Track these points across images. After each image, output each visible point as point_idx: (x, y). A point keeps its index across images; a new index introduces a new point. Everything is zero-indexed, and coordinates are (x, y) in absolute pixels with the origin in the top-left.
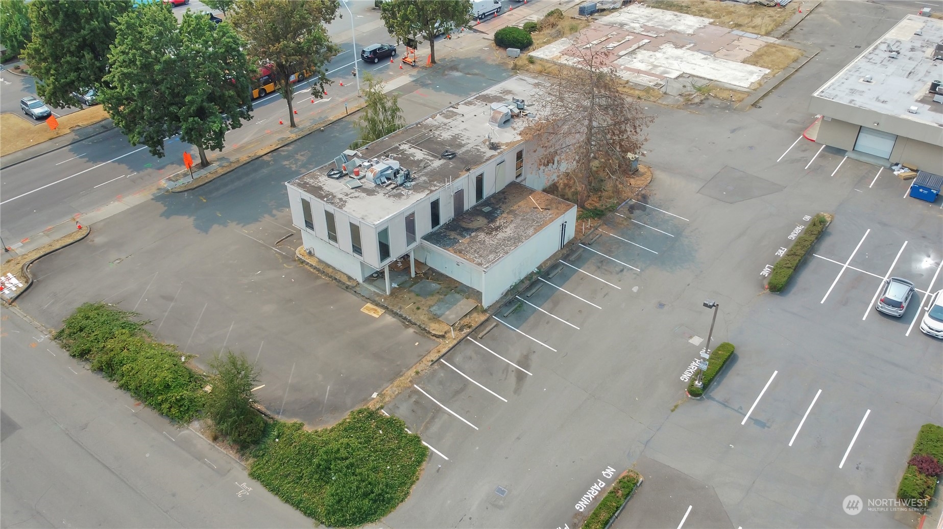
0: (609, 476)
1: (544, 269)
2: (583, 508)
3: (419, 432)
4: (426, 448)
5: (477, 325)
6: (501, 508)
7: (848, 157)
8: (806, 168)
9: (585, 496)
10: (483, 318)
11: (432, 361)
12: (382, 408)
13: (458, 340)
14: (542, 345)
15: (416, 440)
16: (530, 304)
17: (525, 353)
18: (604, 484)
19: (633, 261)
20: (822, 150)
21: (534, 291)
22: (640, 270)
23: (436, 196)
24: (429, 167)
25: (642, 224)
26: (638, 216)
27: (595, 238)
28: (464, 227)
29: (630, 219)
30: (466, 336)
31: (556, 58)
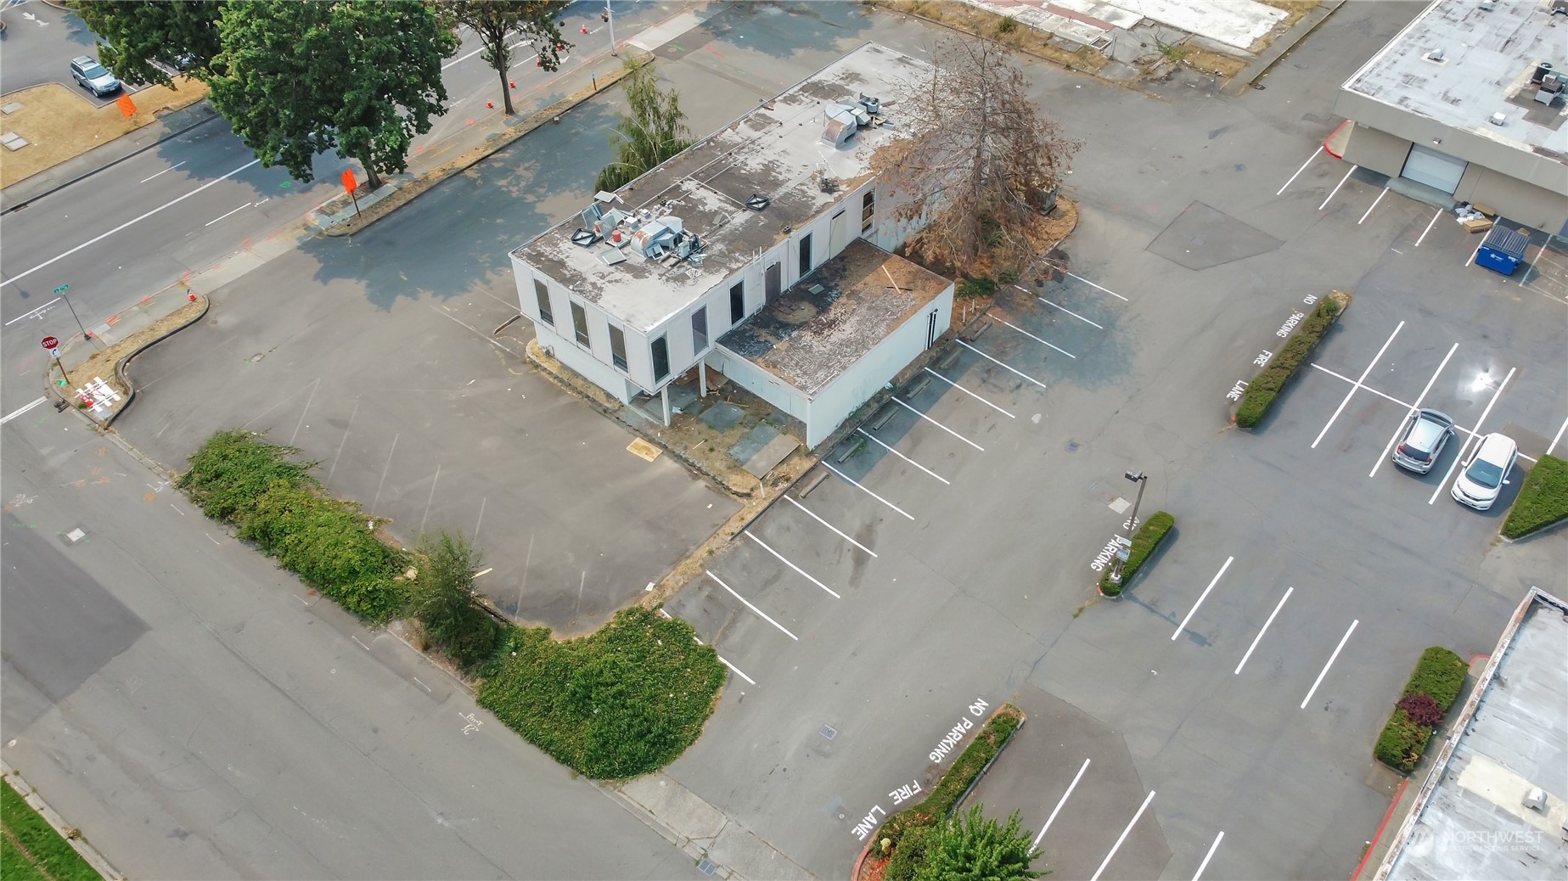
0: (979, 712)
1: (902, 383)
2: (940, 759)
3: (714, 643)
4: (724, 667)
5: (798, 477)
6: (826, 755)
7: (1389, 190)
8: (1320, 208)
9: (944, 740)
10: (807, 464)
11: (732, 534)
12: (661, 606)
13: (770, 500)
14: (893, 509)
15: (709, 654)
16: (878, 441)
17: (868, 522)
18: (971, 724)
19: (1037, 370)
20: (1350, 176)
21: (885, 419)
22: (1045, 386)
23: (738, 278)
24: (728, 225)
25: (1055, 306)
26: (1050, 290)
27: (982, 330)
28: (781, 322)
29: (1038, 296)
30: (783, 493)
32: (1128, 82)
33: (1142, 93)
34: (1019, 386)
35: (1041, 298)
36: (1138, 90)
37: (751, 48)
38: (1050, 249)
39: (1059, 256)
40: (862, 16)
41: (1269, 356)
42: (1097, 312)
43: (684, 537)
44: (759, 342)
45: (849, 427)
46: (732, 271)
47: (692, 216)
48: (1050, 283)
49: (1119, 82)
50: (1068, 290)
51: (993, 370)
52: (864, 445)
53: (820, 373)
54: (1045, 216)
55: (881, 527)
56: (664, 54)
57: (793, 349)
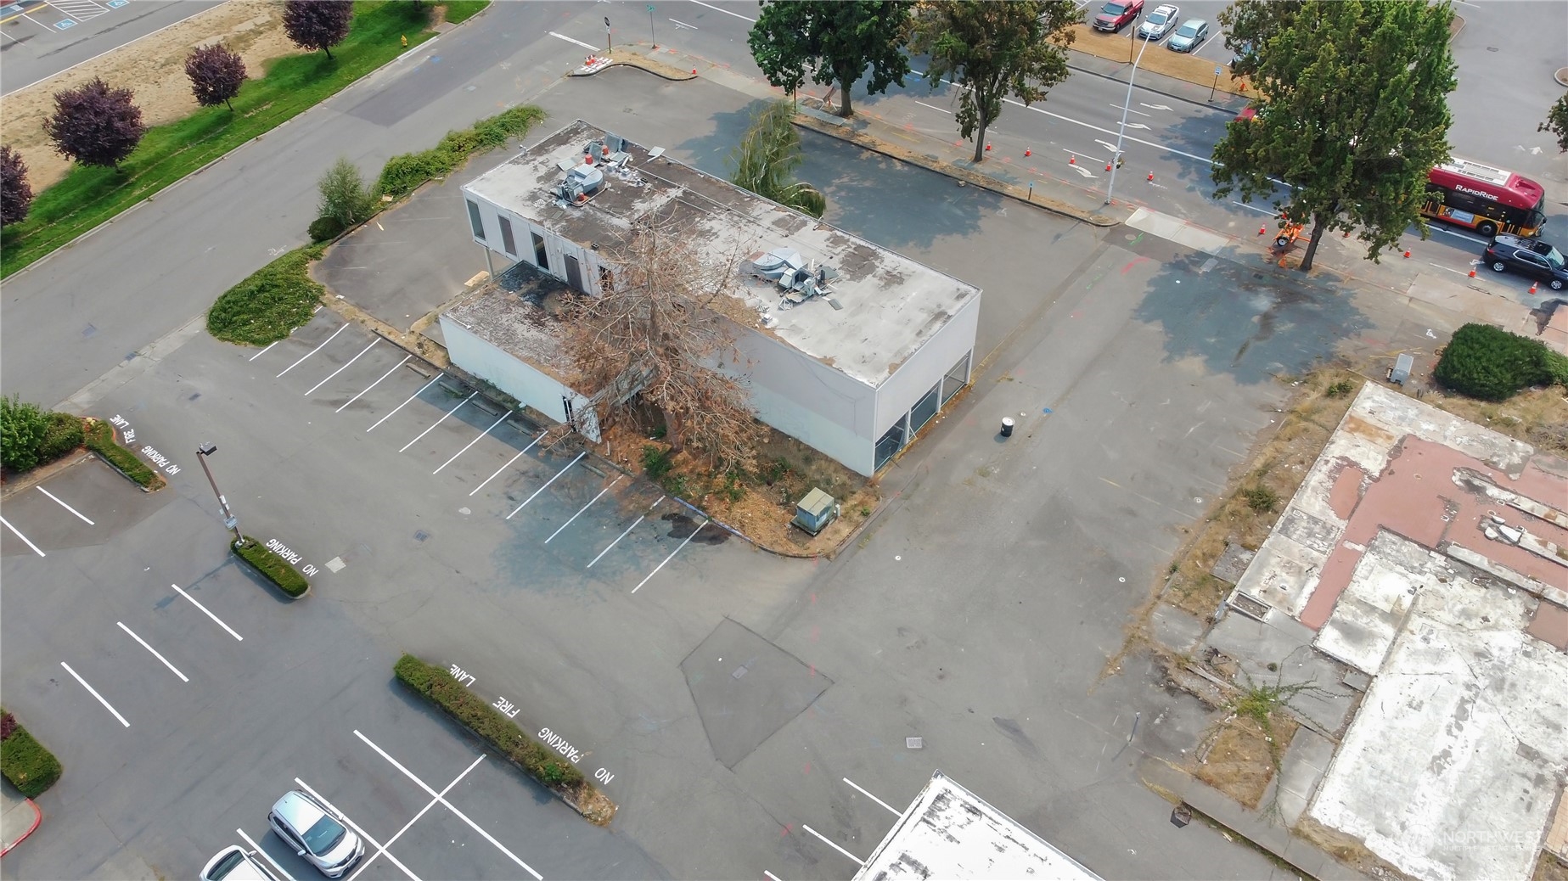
0: (168, 469)
1: (527, 414)
2: (144, 451)
3: (289, 337)
4: (268, 344)
5: (427, 360)
10: (439, 363)
11: (378, 331)
12: (324, 305)
13: (405, 346)
14: (382, 418)
15: (281, 337)
16: (460, 406)
17: (374, 404)
21: (482, 406)
22: (508, 518)
23: (539, 231)
24: (610, 216)
25: (630, 529)
26: (655, 526)
27: (598, 471)
28: (546, 294)
29: (646, 515)
30: (412, 353)
31: (1359, 426)
32: (1146, 637)
33: (1119, 651)
34: (511, 498)
35: (643, 517)
36: (1126, 647)
37: (1152, 289)
38: (727, 527)
39: (716, 536)
40: (1271, 374)
41: (509, 714)
42: (615, 563)
43: (381, 307)
44: (520, 284)
45: (477, 384)
46: (541, 223)
47: (625, 197)
48: (669, 526)
49: (1144, 628)
50: (655, 541)
51: (537, 479)
52: (457, 397)
53: (472, 319)
54: (792, 523)
55: (365, 413)
56: (1118, 232)
57: (508, 303)
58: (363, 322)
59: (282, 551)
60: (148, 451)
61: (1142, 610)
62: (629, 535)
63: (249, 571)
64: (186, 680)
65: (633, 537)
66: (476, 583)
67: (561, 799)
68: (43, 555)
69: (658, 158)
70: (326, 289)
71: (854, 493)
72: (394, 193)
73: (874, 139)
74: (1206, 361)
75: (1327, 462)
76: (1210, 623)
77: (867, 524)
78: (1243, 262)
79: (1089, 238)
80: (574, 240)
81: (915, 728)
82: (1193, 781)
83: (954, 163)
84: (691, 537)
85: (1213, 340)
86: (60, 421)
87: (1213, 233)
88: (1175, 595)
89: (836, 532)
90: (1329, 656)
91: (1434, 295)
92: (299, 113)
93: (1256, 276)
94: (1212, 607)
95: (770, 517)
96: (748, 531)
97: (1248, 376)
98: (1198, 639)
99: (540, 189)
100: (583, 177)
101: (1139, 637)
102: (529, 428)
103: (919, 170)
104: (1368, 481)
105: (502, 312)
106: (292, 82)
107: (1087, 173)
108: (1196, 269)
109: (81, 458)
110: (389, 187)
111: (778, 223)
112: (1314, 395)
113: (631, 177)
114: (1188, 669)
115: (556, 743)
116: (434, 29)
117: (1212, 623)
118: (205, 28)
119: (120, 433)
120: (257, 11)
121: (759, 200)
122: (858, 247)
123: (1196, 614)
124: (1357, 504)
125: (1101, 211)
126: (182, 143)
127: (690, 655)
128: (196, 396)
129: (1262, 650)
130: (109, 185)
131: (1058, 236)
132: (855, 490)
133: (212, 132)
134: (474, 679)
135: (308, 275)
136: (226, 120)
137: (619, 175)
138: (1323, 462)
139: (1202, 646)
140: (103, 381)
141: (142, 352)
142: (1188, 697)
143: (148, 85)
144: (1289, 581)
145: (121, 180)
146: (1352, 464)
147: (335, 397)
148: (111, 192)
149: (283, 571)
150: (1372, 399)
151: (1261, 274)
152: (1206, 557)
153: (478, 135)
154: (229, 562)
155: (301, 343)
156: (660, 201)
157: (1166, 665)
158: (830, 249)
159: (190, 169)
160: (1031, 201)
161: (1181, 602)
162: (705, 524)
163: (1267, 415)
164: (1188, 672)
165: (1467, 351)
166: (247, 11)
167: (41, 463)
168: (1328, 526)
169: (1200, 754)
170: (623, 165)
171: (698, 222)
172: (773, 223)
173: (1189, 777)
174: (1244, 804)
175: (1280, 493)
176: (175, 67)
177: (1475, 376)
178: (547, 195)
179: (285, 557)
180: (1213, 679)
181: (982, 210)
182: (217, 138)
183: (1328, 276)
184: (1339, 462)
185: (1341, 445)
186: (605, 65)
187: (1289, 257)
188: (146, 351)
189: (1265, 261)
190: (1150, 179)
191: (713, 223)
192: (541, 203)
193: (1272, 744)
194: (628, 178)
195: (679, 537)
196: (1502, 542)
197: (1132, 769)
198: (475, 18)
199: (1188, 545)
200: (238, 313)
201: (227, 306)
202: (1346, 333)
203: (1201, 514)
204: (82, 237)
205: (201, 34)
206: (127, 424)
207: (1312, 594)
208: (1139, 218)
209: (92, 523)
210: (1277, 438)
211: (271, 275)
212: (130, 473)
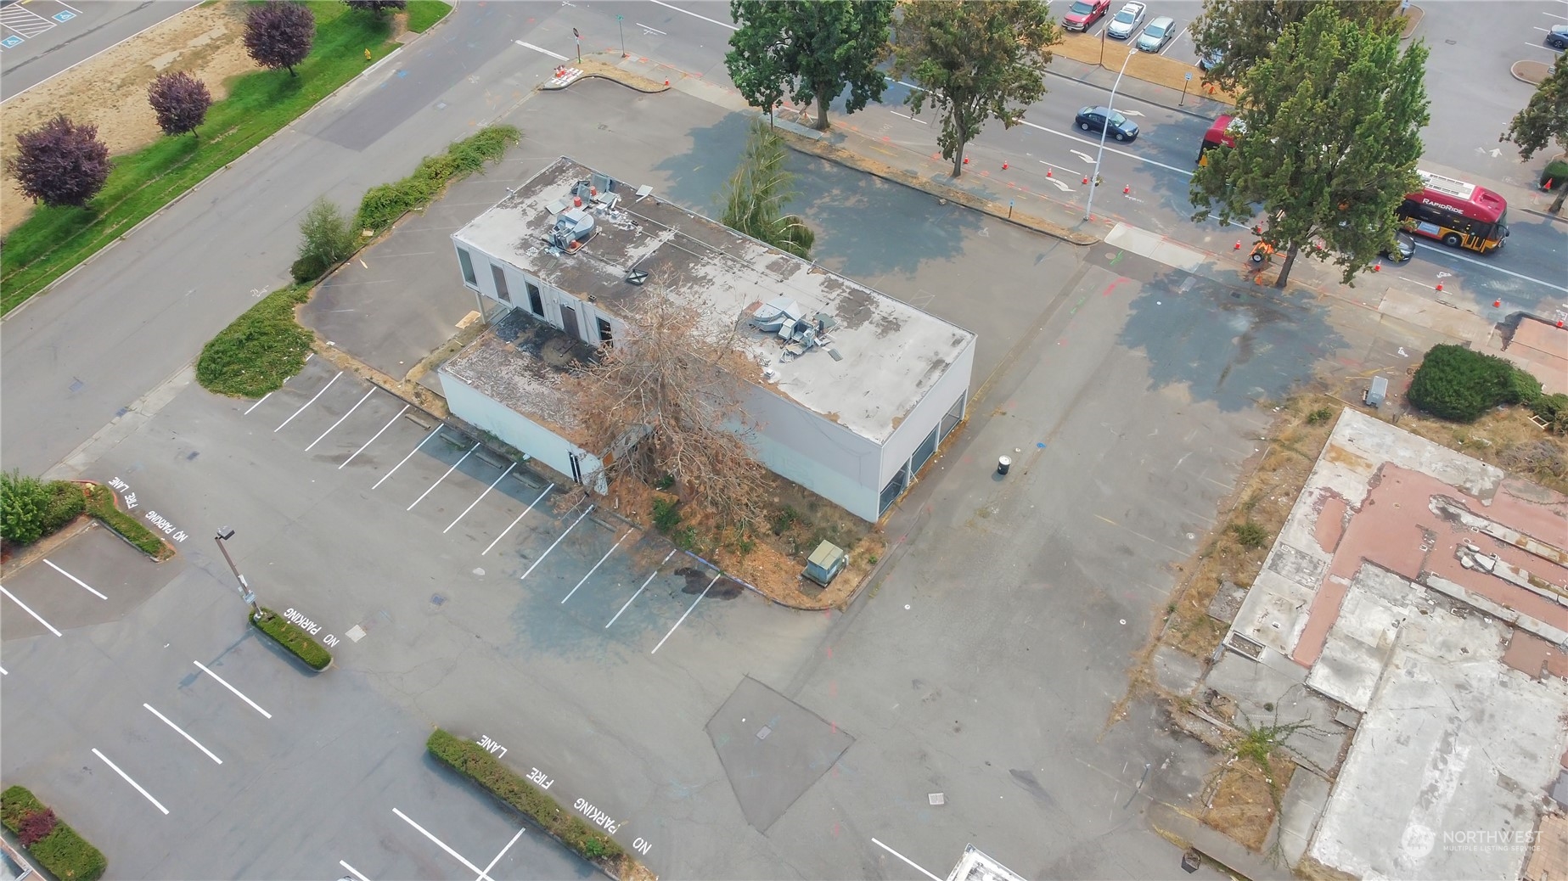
0: (175, 536)
1: (532, 466)
2: (148, 517)
3: (284, 388)
4: (262, 396)
5: (426, 410)
10: (438, 413)
12: (315, 353)
13: (404, 396)
14: (386, 474)
15: (274, 387)
16: (464, 459)
17: (376, 459)
21: (489, 460)
22: (523, 578)
23: (534, 281)
24: (604, 264)
25: (644, 586)
26: (669, 581)
27: (607, 525)
28: (543, 343)
29: (659, 571)
30: (410, 403)
31: (1340, 456)
32: (1149, 681)
33: (1124, 696)
34: (524, 557)
35: (656, 573)
36: (1130, 691)
37: (1134, 312)
38: (739, 580)
39: (729, 590)
40: (1253, 400)
41: (543, 786)
42: (632, 623)
43: (374, 353)
44: (516, 333)
45: (479, 435)
46: (535, 274)
47: (617, 242)
48: (682, 581)
49: (1147, 671)
50: (670, 598)
51: (548, 535)
52: (460, 449)
53: (472, 373)
54: (802, 575)
55: (368, 468)
56: (1098, 252)
57: (506, 354)
58: (357, 370)
59: (301, 621)
60: (152, 516)
61: (1143, 653)
62: (643, 592)
63: (270, 644)
64: (220, 762)
65: (648, 594)
66: (497, 649)
67: (602, 872)
68: (59, 635)
69: (646, 197)
70: (316, 336)
71: (860, 540)
72: (375, 226)
73: (852, 153)
74: (1190, 388)
75: (1311, 493)
76: (1208, 663)
77: (875, 572)
78: (1220, 280)
79: (1068, 257)
80: (570, 292)
81: (937, 784)
82: (1200, 826)
83: (933, 179)
84: (704, 592)
85: (1195, 365)
86: (60, 490)
87: (1190, 249)
88: (1174, 636)
89: (846, 582)
90: (1321, 694)
91: (1404, 310)
92: (266, 137)
93: (1234, 295)
94: (1210, 648)
95: (781, 569)
96: (761, 584)
97: (1232, 402)
98: (1198, 680)
99: (531, 235)
100: (575, 223)
101: (1143, 681)
102: (535, 481)
103: (899, 187)
104: (1350, 512)
105: (501, 364)
106: (256, 103)
107: (1064, 187)
108: (1175, 289)
109: (84, 527)
110: (369, 221)
111: (772, 267)
112: (1296, 422)
113: (621, 220)
114: (1190, 712)
115: (592, 813)
116: (397, 40)
117: (1210, 664)
118: (159, 44)
119: (121, 497)
120: (211, 23)
121: (751, 242)
122: (853, 291)
123: (1195, 655)
124: (1342, 536)
125: (1080, 228)
126: (149, 175)
127: (714, 716)
128: (194, 455)
129: (1259, 690)
130: (78, 223)
131: (1040, 258)
132: (860, 536)
133: (178, 161)
134: (505, 750)
135: (295, 320)
136: (191, 147)
137: (609, 218)
138: (1307, 494)
139: (1202, 688)
140: (96, 440)
141: (133, 406)
142: (1190, 741)
143: (107, 110)
144: (1279, 618)
145: (89, 218)
146: (1335, 495)
147: (335, 452)
148: (81, 231)
149: (305, 644)
150: (1351, 425)
151: (1239, 293)
152: (1203, 596)
153: (454, 160)
154: (248, 635)
155: (295, 394)
156: (652, 246)
157: (1170, 708)
158: (825, 294)
159: (160, 203)
160: (1011, 219)
161: (1180, 643)
162: (717, 578)
163: (1251, 444)
164: (1190, 715)
165: (1439, 374)
166: (201, 23)
167: (45, 534)
168: (1315, 560)
169: (1205, 799)
170: (612, 207)
171: (693, 268)
172: (767, 267)
173: (1196, 822)
174: (1249, 847)
175: (1269, 527)
176: (132, 88)
177: (1447, 399)
178: (538, 242)
179: (304, 627)
180: (1214, 721)
181: (964, 231)
182: (185, 168)
183: (1303, 293)
184: (1322, 493)
185: (1325, 475)
186: (575, 77)
187: (1265, 274)
188: (136, 405)
189: (1242, 278)
190: (1126, 192)
191: (708, 269)
192: (533, 252)
193: (1272, 786)
194: (618, 221)
195: (693, 593)
196: (1477, 570)
197: (1142, 816)
198: (438, 26)
199: (1183, 584)
200: (229, 364)
201: (216, 356)
202: (1322, 353)
203: (1194, 550)
204: (57, 282)
205: (156, 51)
206: (127, 487)
207: (1303, 631)
208: (1118, 234)
209: (105, 598)
210: (1262, 469)
211: (258, 322)
212: (137, 542)
